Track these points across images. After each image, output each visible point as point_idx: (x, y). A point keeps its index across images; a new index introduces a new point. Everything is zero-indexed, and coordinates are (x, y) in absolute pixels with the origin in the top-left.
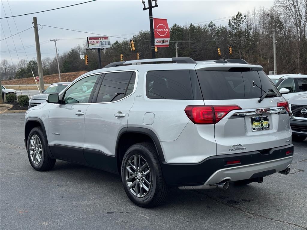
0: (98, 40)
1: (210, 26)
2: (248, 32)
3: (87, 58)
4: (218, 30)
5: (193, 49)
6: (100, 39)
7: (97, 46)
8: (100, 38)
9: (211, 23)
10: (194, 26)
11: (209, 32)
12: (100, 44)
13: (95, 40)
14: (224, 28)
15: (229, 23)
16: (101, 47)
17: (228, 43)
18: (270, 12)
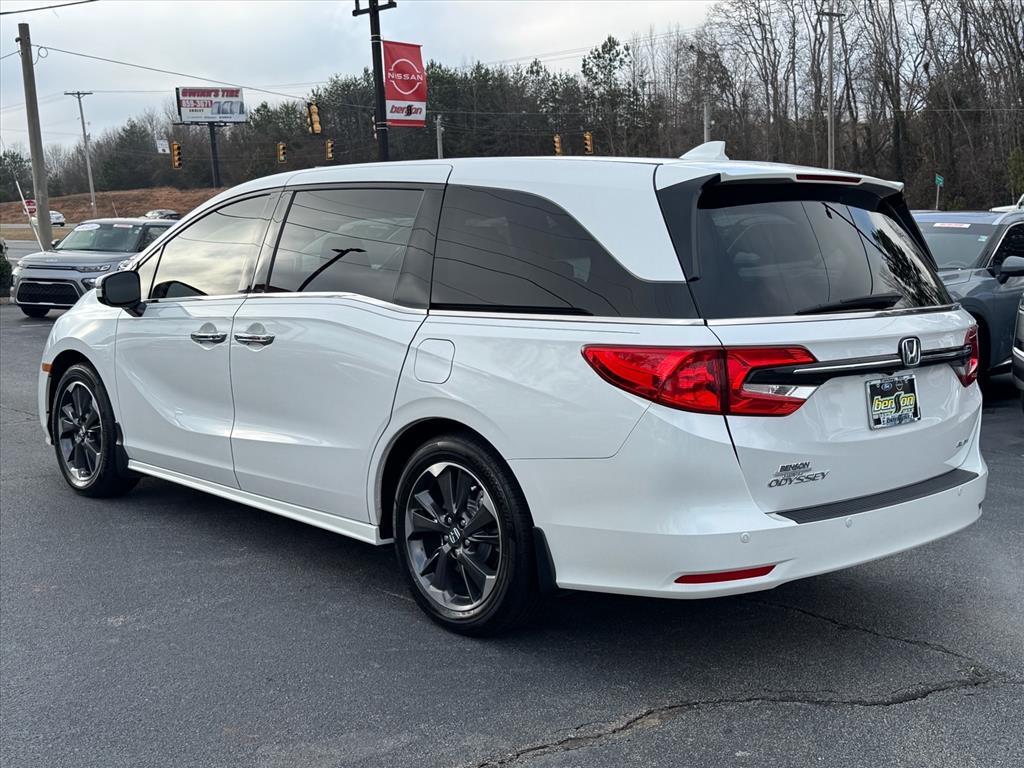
0: (208, 98)
1: (532, 72)
2: (635, 92)
3: (179, 148)
4: (555, 84)
5: (485, 135)
6: (216, 95)
7: (207, 115)
8: (216, 92)
9: (536, 63)
10: (487, 70)
11: (530, 91)
12: (216, 111)
13: (200, 98)
14: (570, 80)
15: (584, 66)
16: (218, 120)
17: (582, 121)
18: (695, 41)
